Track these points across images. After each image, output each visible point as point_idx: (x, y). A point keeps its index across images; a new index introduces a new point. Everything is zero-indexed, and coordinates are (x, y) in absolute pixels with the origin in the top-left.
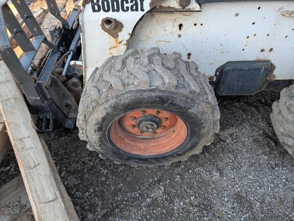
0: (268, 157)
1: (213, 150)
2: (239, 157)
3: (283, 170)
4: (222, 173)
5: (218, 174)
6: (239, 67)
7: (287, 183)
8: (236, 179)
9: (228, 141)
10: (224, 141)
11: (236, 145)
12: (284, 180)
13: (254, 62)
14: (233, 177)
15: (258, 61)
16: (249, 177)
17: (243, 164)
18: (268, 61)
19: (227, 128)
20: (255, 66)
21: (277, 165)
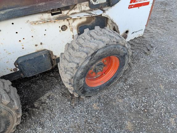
0: (71, 102)
1: (37, 113)
2: (54, 110)
3: (79, 106)
4: (44, 126)
5: (41, 128)
6: (27, 59)
7: (81, 114)
8: (52, 126)
9: (47, 102)
10: (45, 103)
11: (52, 102)
12: (79, 113)
13: (36, 53)
14: (50, 125)
15: (38, 52)
16: (60, 120)
17: (56, 114)
18: (44, 50)
19: (47, 93)
20: (38, 55)
21: (75, 105)
